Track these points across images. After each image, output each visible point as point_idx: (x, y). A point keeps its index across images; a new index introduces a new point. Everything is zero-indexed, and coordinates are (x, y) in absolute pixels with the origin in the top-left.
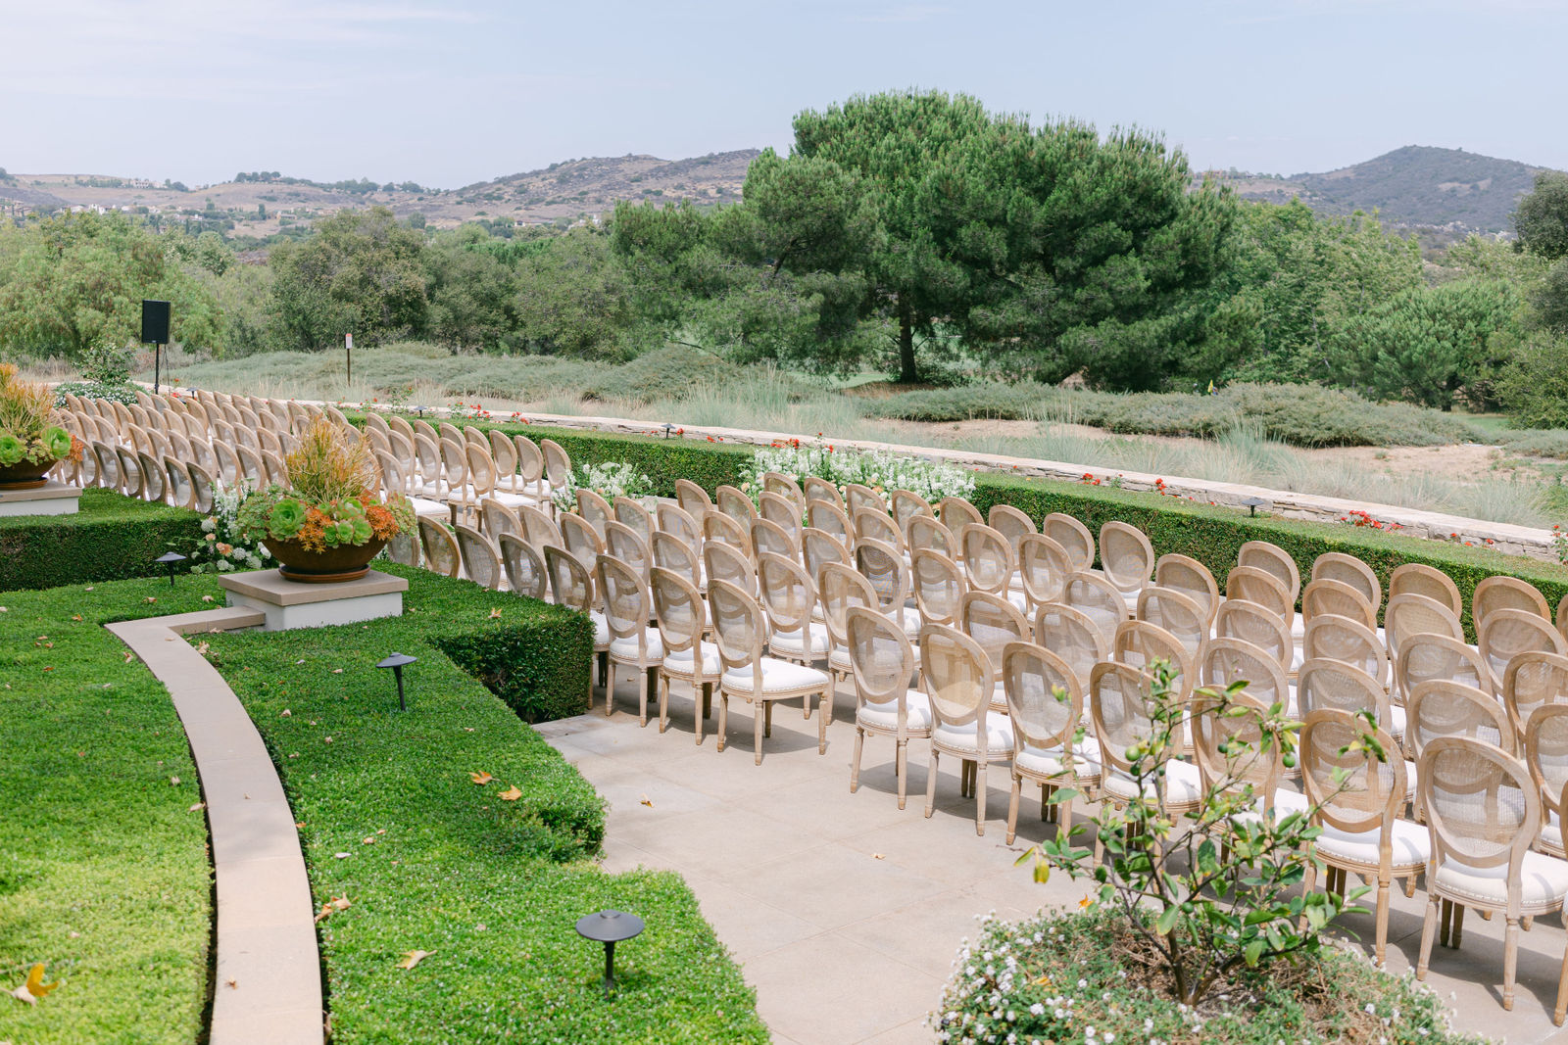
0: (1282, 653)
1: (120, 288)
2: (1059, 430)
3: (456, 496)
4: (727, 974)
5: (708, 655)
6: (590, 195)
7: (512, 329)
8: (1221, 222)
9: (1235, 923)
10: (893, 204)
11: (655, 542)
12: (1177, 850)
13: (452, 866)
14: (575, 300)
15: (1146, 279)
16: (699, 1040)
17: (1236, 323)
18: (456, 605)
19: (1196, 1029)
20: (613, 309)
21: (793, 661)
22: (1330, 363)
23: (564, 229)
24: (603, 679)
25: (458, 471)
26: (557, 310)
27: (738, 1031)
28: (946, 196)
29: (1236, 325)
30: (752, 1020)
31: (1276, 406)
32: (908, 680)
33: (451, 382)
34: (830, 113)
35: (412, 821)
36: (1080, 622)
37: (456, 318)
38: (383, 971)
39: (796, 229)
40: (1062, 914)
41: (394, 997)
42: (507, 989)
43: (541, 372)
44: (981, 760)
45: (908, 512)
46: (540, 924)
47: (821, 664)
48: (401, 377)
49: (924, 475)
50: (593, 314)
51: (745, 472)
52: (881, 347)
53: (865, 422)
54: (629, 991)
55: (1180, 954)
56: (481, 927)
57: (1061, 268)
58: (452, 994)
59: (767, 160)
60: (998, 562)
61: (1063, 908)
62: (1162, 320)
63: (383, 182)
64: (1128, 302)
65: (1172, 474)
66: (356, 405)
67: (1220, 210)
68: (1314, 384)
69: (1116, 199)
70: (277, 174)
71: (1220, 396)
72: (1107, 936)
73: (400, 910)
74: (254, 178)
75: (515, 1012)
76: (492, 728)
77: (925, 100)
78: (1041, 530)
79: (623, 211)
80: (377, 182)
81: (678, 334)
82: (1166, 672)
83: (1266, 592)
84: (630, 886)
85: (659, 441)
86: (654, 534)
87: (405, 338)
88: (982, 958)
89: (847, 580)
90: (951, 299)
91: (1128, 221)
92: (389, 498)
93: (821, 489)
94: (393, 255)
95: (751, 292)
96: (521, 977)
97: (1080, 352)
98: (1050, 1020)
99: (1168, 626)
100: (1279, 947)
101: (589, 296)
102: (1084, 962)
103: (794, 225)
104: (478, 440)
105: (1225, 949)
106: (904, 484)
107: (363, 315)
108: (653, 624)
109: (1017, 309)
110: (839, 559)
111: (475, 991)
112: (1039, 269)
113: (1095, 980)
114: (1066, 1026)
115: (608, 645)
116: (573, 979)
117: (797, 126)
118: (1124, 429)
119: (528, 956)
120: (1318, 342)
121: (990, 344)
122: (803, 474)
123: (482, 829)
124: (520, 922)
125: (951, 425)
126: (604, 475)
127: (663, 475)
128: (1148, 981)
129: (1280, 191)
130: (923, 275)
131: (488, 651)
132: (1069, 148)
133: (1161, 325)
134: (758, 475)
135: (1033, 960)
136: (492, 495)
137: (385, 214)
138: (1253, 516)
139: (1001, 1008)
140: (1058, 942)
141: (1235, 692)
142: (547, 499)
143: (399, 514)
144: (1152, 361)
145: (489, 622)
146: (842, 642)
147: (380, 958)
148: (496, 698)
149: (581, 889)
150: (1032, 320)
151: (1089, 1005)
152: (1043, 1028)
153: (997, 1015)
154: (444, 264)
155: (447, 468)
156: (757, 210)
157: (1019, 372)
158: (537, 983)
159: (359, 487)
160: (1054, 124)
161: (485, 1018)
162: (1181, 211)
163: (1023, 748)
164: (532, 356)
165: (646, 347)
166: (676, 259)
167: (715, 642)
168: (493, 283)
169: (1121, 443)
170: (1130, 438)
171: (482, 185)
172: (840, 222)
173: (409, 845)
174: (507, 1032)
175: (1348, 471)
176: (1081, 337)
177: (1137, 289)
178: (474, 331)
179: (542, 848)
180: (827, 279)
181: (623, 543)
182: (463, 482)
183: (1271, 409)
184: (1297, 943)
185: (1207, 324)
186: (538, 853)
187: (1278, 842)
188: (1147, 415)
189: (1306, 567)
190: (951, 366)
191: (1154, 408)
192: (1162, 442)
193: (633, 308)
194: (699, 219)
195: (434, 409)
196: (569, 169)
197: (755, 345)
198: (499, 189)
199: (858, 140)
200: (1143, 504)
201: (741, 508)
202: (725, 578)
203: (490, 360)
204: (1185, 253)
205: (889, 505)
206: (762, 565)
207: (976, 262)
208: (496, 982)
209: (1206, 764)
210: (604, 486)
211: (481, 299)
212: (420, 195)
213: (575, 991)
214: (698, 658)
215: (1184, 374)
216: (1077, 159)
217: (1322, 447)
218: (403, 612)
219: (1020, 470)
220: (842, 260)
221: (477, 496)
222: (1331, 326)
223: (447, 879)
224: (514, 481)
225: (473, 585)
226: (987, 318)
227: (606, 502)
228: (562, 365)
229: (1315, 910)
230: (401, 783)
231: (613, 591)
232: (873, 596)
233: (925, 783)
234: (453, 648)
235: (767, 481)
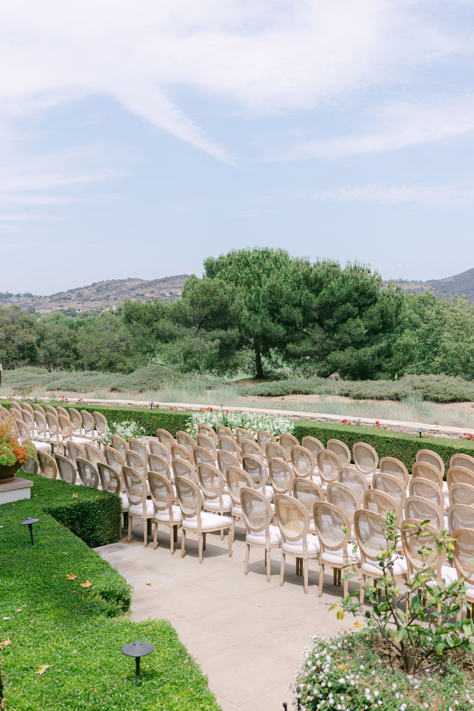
0: (439, 502)
2: (330, 399)
3: (54, 439)
4: (193, 669)
5: (175, 512)
6: (111, 297)
7: (77, 359)
8: (397, 303)
9: (430, 634)
10: (250, 298)
11: (149, 459)
12: (402, 601)
13: (60, 622)
14: (106, 345)
15: (365, 329)
16: (182, 703)
17: (406, 347)
18: (56, 492)
19: (416, 687)
20: (124, 349)
21: (214, 513)
22: (448, 364)
23: (100, 312)
24: (126, 525)
25: (54, 427)
26: (97, 350)
27: (201, 698)
28: (274, 294)
29: (406, 348)
30: (206, 692)
31: (426, 385)
32: (270, 521)
33: (49, 384)
34: (220, 258)
35: (40, 600)
36: (347, 490)
37: (50, 355)
38: (28, 676)
39: (207, 310)
40: (349, 633)
41: (34, 689)
42: (89, 682)
43: (91, 379)
44: (305, 558)
45: (265, 441)
46: (103, 649)
47: (228, 514)
48: (25, 383)
49: (270, 423)
50: (114, 351)
51: (188, 424)
52: (247, 363)
53: (240, 398)
54: (147, 680)
55: (405, 649)
56: (75, 652)
57: (327, 324)
58: (62, 686)
59: (193, 280)
60: (307, 463)
61: (350, 630)
62: (373, 347)
63: (15, 293)
64: (358, 339)
65: (383, 418)
66: (5, 398)
67: (396, 298)
68: (443, 374)
69: (350, 294)
71: (401, 381)
72: (371, 642)
73: (36, 645)
75: (93, 694)
76: (76, 552)
77: (263, 252)
78: (325, 446)
79: (128, 304)
80: (13, 293)
81: (154, 359)
82: (392, 517)
83: (430, 473)
84: (145, 628)
85: (148, 410)
86: (149, 455)
87: (27, 365)
88: (314, 656)
89: (238, 473)
90: (278, 340)
91: (356, 303)
92: (23, 443)
93: (223, 431)
94: (21, 327)
95: (187, 339)
96: (95, 676)
97: (337, 363)
98: (348, 686)
99: (386, 490)
100: (452, 645)
101: (112, 343)
102: (362, 657)
103: (205, 309)
104: (64, 413)
105: (426, 646)
106: (262, 427)
107: (7, 355)
108: (149, 498)
109: (308, 344)
110: (234, 463)
111: (73, 684)
112: (317, 326)
113: (368, 664)
114: (356, 688)
115: (128, 509)
116: (120, 675)
117: (206, 264)
118: (359, 397)
119: (98, 665)
120: (443, 355)
121: (296, 360)
122: (215, 424)
123: (73, 602)
124: (93, 648)
125: (281, 398)
126: (123, 428)
127: (150, 426)
128: (391, 663)
129: (422, 288)
130: (265, 330)
131: (72, 514)
132: (328, 272)
133: (373, 350)
134: (194, 425)
135: (338, 656)
136: (71, 439)
137: (17, 308)
138: (421, 437)
139: (325, 681)
140: (349, 647)
141: (424, 525)
142: (97, 439)
143: (29, 450)
144: (370, 366)
145: (72, 500)
146: (238, 503)
147: (27, 669)
148: (77, 538)
149: (122, 630)
150: (315, 349)
151: (366, 678)
152: (345, 690)
153: (323, 684)
154: (44, 330)
155: (49, 426)
156: (189, 302)
157: (310, 372)
158: (103, 678)
159: (9, 438)
160: (321, 261)
161: (79, 698)
162: (379, 298)
163: (324, 551)
164: (86, 371)
165: (139, 366)
166: (152, 325)
167: (178, 505)
168: (67, 338)
169: (359, 404)
170: (362, 401)
171: (61, 293)
172: (226, 307)
173: (38, 612)
174: (90, 704)
175: (461, 414)
176: (337, 356)
177: (362, 333)
178: (58, 360)
179: (103, 611)
180: (222, 333)
181: (133, 459)
182: (57, 432)
183: (424, 386)
184: (460, 643)
185: (393, 348)
186: (101, 613)
187: (448, 596)
188: (369, 391)
189: (446, 460)
190: (279, 371)
191: (372, 387)
192: (377, 403)
193: (132, 348)
194: (162, 307)
195: (42, 398)
196: (101, 285)
197: (189, 364)
198: (69, 295)
199: (233, 270)
200: (371, 433)
201: (188, 441)
202: (182, 475)
203: (66, 374)
204: (382, 317)
205: (256, 437)
206: (199, 468)
207: (288, 323)
208: (83, 679)
209: (409, 556)
210: (123, 432)
211: (62, 346)
212: (33, 299)
213: (122, 682)
214: (171, 514)
215: (384, 371)
216: (332, 276)
217: (449, 403)
218: (31, 497)
219: (314, 419)
220: (228, 324)
221: (64, 439)
222: (448, 348)
223: (57, 628)
224: (81, 431)
225: (64, 483)
226: (294, 348)
227: (124, 440)
228: (101, 375)
229: (467, 627)
230: (33, 581)
231: (130, 483)
232: (251, 481)
233: (279, 569)
234: (55, 514)
235: (199, 428)
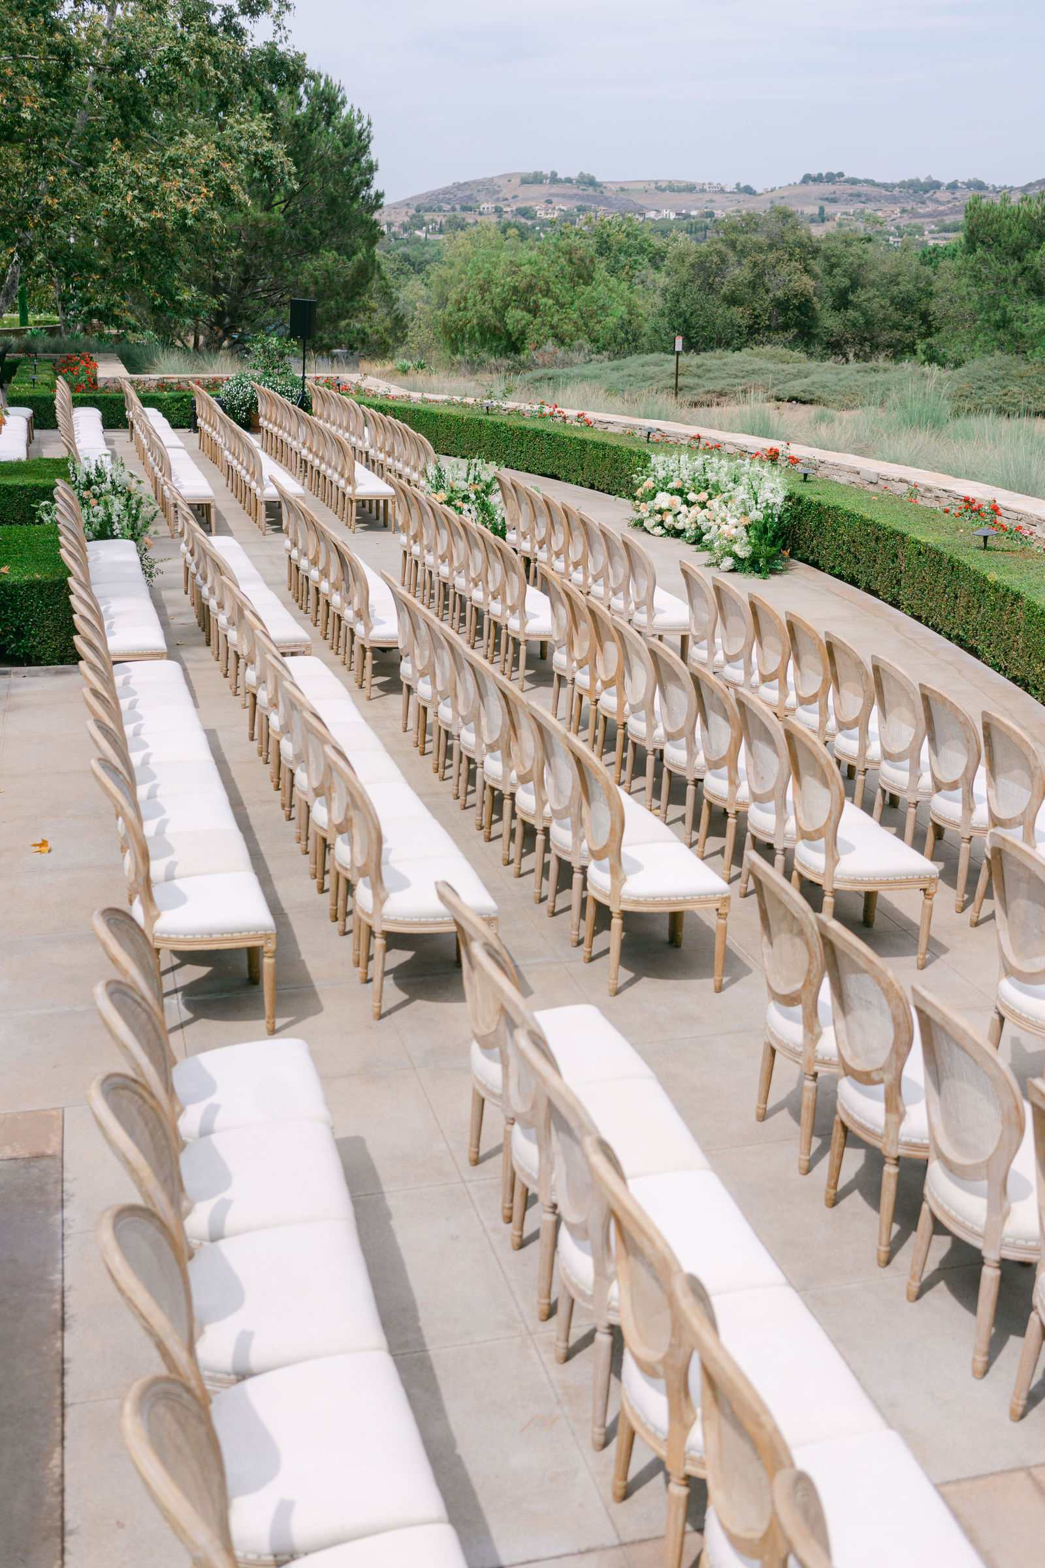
1: (548, 290)
63: (946, 180)
70: (841, 175)
74: (819, 179)
80: (942, 180)
107: (751, 319)
178: (885, 337)
211: (897, 303)
